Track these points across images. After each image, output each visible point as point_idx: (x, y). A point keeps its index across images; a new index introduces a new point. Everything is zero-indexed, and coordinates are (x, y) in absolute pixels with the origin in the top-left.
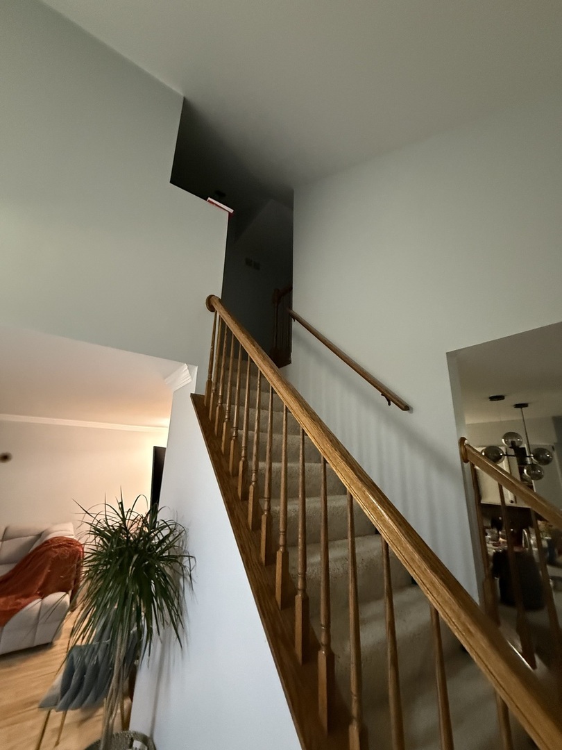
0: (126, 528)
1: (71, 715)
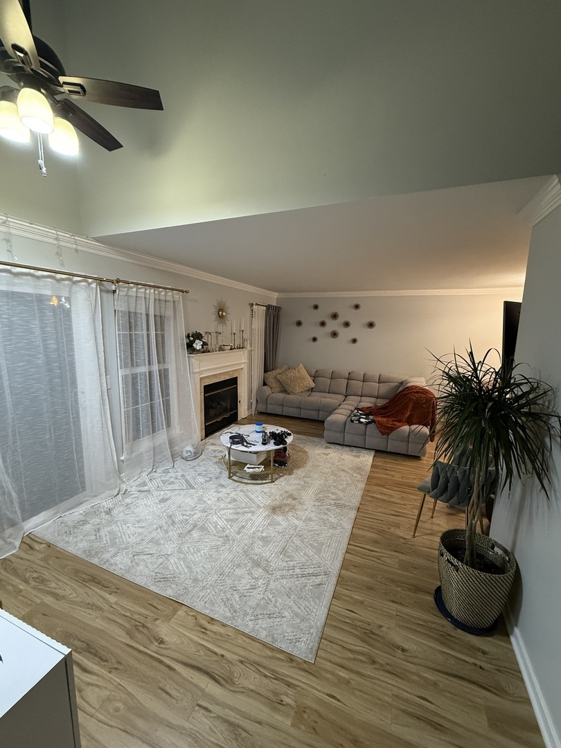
0: (477, 378)
1: (441, 505)
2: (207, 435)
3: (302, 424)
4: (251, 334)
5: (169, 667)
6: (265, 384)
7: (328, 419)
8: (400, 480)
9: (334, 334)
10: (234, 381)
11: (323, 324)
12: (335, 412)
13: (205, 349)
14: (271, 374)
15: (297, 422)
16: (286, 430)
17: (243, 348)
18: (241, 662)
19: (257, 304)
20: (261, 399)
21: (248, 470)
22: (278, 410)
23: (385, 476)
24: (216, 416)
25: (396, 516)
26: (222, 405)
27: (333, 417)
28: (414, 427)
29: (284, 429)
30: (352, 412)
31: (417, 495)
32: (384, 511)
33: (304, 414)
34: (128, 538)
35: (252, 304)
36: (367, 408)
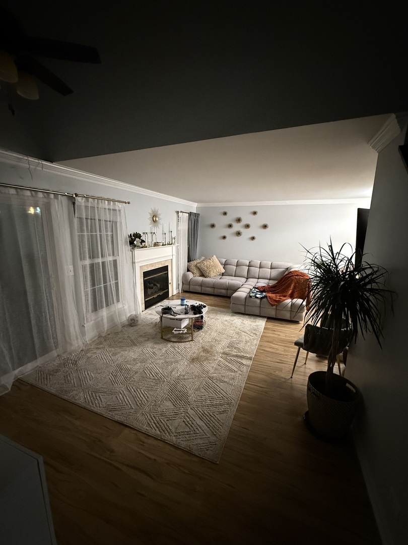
0: (335, 264)
1: (311, 355)
2: (146, 308)
3: (215, 299)
4: (178, 234)
5: (118, 468)
6: (188, 270)
7: (234, 295)
8: (284, 338)
9: (238, 234)
10: (165, 268)
11: (230, 226)
12: (239, 290)
13: (143, 245)
14: (193, 263)
15: (212, 298)
16: (203, 304)
17: (171, 244)
18: (168, 464)
19: (181, 212)
20: (185, 281)
21: (175, 332)
22: (198, 289)
23: (273, 335)
24: (152, 294)
25: (279, 363)
26: (157, 286)
27: (236, 294)
28: (295, 300)
29: (201, 303)
30: (251, 290)
31: (295, 348)
32: (271, 359)
33: (217, 292)
34: (89, 381)
35: (178, 212)
36: (262, 287)
